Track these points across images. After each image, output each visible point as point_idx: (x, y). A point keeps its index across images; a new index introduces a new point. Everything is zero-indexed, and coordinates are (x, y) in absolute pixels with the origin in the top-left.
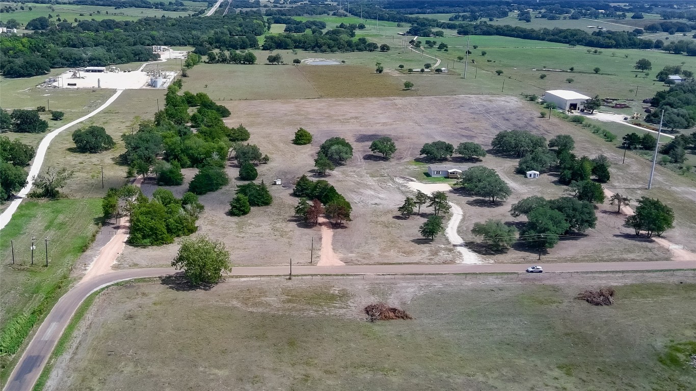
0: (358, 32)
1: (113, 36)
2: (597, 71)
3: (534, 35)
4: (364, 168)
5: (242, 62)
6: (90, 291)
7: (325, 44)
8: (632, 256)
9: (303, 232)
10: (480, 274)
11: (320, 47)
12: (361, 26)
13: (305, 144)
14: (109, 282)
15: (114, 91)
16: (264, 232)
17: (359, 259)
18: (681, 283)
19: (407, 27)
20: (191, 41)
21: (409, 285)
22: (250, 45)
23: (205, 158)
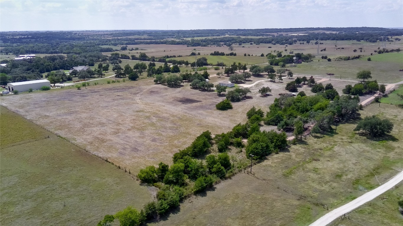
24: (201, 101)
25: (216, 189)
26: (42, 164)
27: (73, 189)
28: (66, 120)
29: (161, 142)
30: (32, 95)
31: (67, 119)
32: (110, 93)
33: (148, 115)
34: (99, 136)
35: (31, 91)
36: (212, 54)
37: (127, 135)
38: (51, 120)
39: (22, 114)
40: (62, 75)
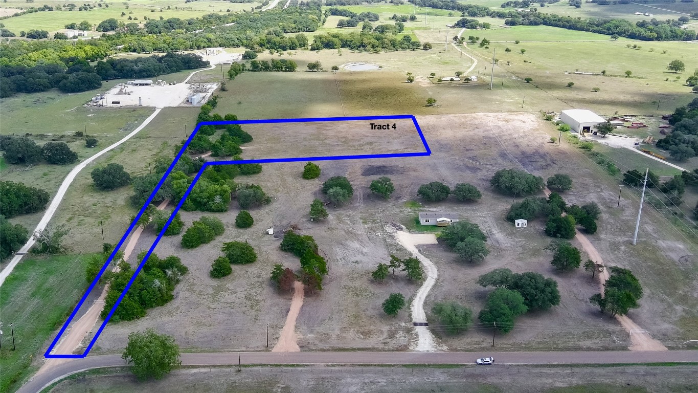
0: (408, 25)
1: (171, 40)
2: (628, 74)
3: (579, 25)
4: (360, 211)
5: (284, 69)
6: (43, 386)
7: (370, 43)
8: (588, 343)
9: (274, 301)
10: (429, 365)
11: (364, 46)
12: (413, 17)
13: (312, 178)
14: (63, 375)
15: (153, 109)
16: (237, 300)
17: (316, 342)
18: (629, 385)
19: (458, 17)
20: (245, 41)
21: (354, 381)
22: (300, 45)
23: (208, 202)
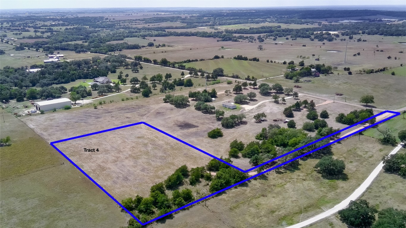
24: (197, 127)
25: (174, 218)
26: (56, 189)
27: (74, 212)
28: (80, 146)
29: (148, 172)
30: (56, 115)
31: (80, 144)
32: (121, 114)
33: (146, 141)
34: (101, 164)
35: (55, 110)
36: (235, 58)
37: (123, 163)
38: (67, 146)
39: (46, 138)
40: (83, 91)
